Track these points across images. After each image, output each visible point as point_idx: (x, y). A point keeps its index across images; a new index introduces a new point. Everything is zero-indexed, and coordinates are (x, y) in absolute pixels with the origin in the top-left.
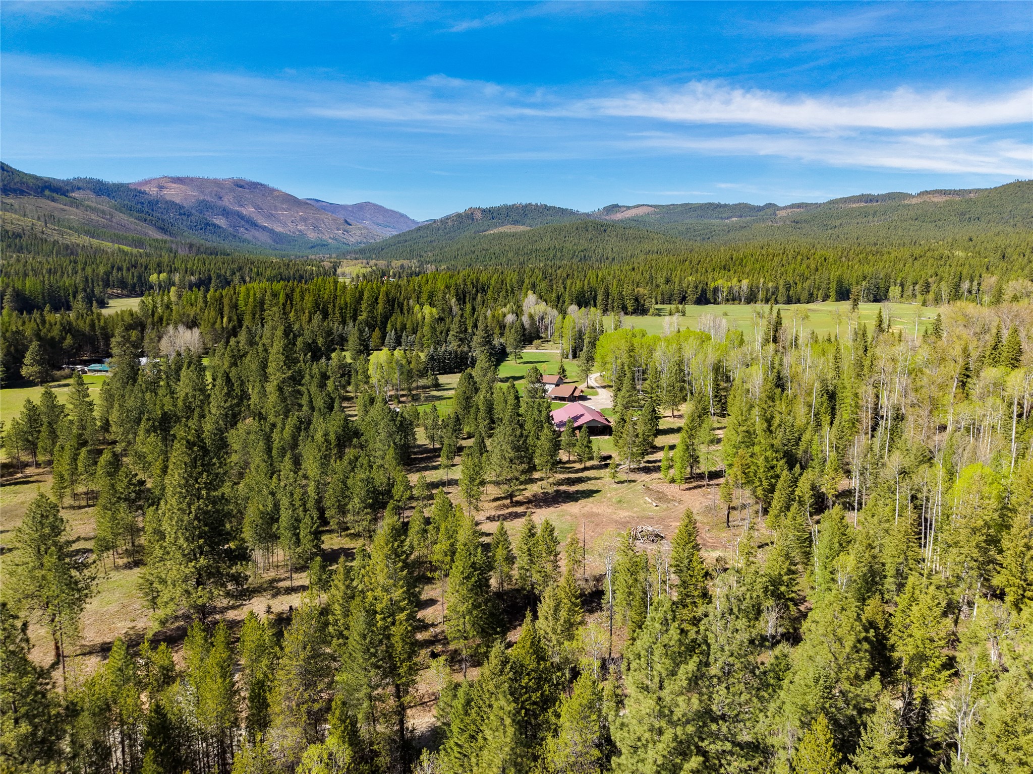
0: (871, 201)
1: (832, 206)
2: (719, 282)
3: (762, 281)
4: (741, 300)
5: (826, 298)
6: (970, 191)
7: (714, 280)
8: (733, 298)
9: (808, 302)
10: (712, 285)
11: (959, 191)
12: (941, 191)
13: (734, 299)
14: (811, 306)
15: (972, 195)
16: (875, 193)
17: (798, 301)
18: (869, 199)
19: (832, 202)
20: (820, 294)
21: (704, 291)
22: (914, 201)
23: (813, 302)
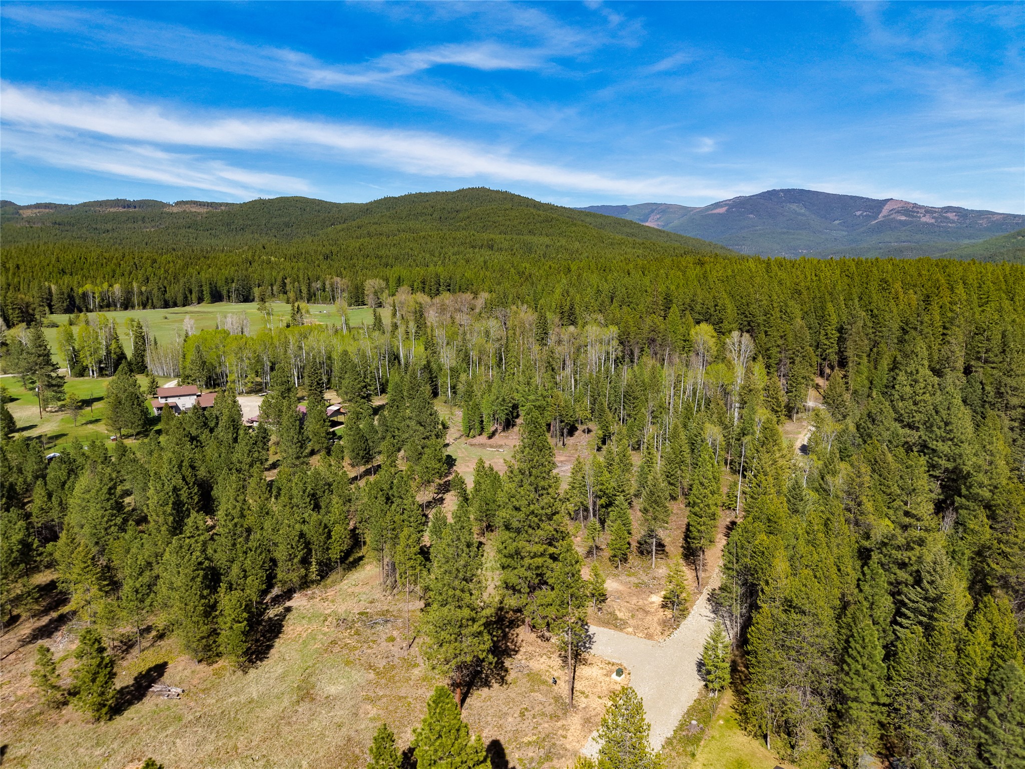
0: (129, 207)
1: (87, 208)
2: (88, 287)
3: (135, 285)
4: (116, 306)
5: (200, 300)
6: (221, 204)
7: (80, 285)
8: (107, 304)
9: (184, 306)
10: (81, 291)
11: (212, 203)
12: (197, 202)
13: (108, 306)
14: (187, 308)
15: (223, 208)
16: (131, 198)
17: (175, 305)
18: (126, 204)
19: (85, 205)
20: (194, 296)
21: (71, 298)
22: (175, 210)
23: (189, 305)
